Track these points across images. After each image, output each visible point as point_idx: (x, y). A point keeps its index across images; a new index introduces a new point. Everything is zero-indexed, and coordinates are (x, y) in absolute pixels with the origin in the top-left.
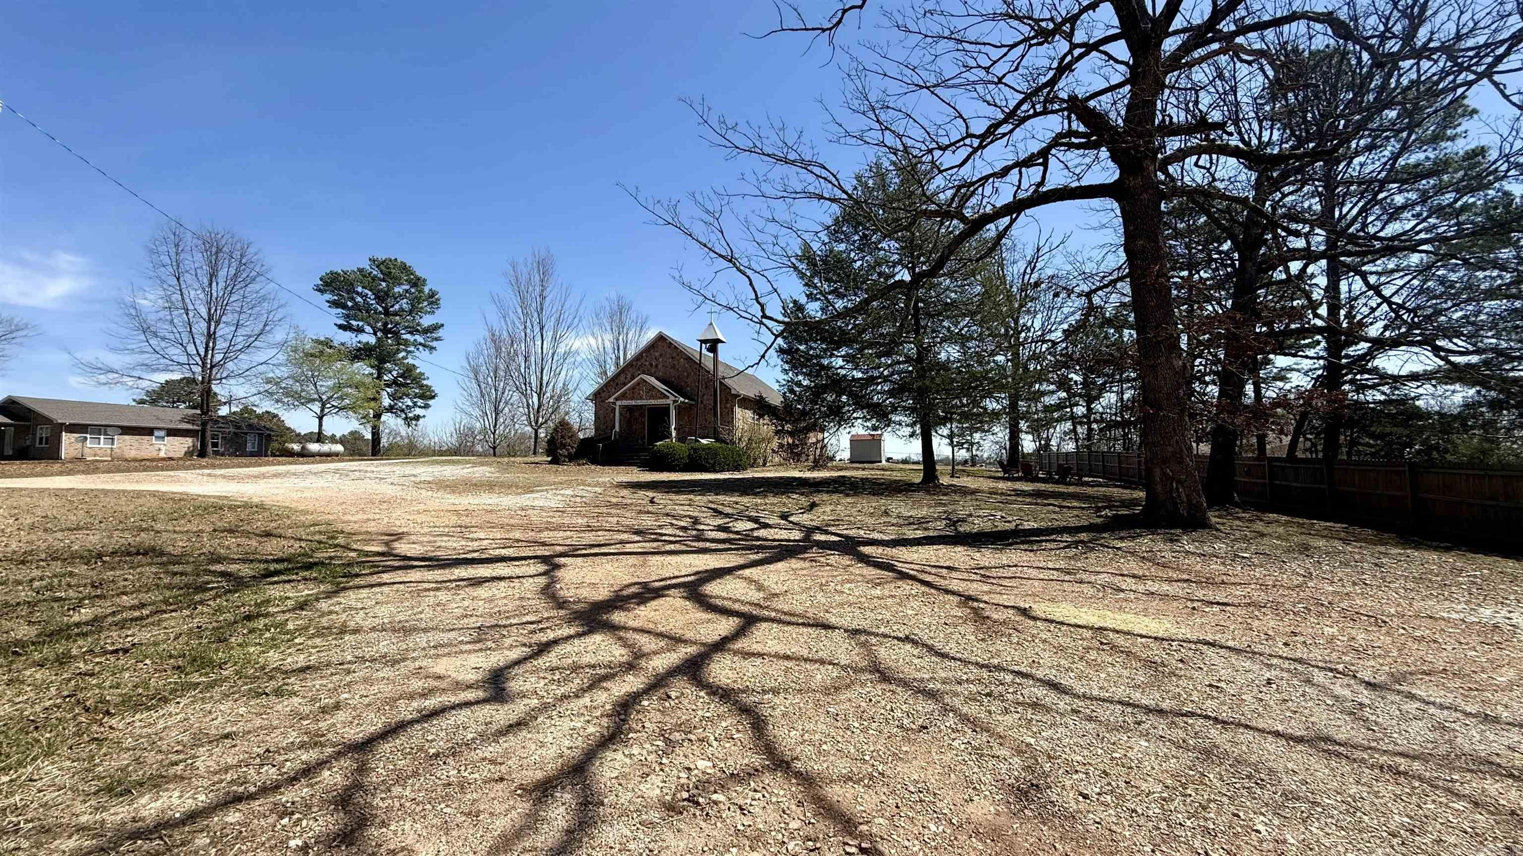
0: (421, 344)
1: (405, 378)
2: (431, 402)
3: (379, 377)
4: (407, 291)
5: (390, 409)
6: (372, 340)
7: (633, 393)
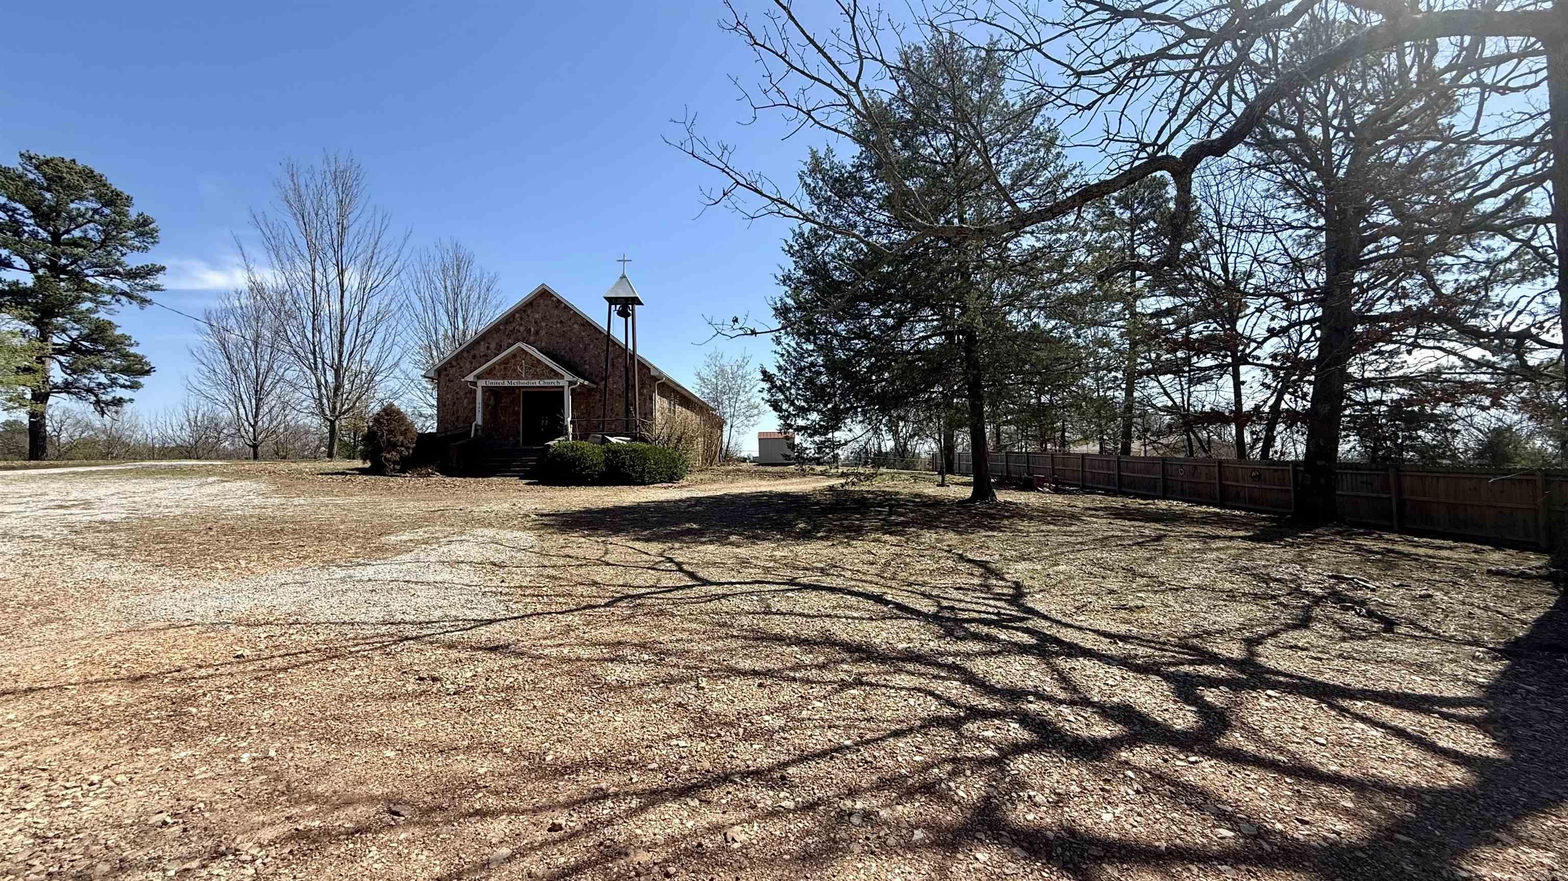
0: (124, 293)
1: (94, 341)
2: (142, 380)
3: (44, 338)
4: (95, 211)
5: (67, 388)
6: (27, 280)
7: (506, 368)
